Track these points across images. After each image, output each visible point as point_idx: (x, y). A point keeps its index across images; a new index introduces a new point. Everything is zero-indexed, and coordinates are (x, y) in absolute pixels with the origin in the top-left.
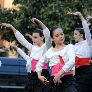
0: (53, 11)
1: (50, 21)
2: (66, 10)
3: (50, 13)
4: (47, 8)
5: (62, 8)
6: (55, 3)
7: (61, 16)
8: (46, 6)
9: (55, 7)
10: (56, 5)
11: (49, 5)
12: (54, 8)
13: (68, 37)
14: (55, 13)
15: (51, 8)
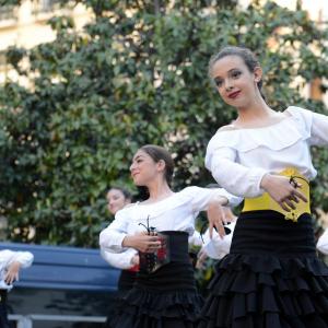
0: (84, 122)
1: (76, 145)
2: (117, 117)
3: (77, 125)
4: (67, 114)
5: (105, 113)
6: (88, 102)
7: (105, 134)
8: (65, 108)
9: (89, 111)
10: (92, 105)
11: (73, 107)
12: (84, 114)
14: (87, 126)
15: (78, 113)
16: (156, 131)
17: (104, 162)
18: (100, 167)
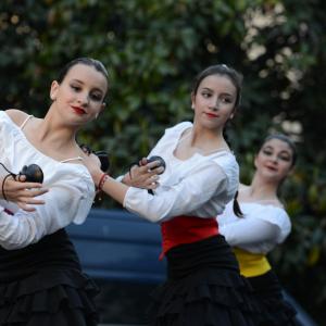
7: (140, 14)
13: (166, 105)
16: (226, 9)
17: (137, 62)
18: (130, 70)
